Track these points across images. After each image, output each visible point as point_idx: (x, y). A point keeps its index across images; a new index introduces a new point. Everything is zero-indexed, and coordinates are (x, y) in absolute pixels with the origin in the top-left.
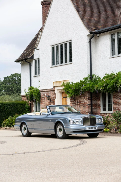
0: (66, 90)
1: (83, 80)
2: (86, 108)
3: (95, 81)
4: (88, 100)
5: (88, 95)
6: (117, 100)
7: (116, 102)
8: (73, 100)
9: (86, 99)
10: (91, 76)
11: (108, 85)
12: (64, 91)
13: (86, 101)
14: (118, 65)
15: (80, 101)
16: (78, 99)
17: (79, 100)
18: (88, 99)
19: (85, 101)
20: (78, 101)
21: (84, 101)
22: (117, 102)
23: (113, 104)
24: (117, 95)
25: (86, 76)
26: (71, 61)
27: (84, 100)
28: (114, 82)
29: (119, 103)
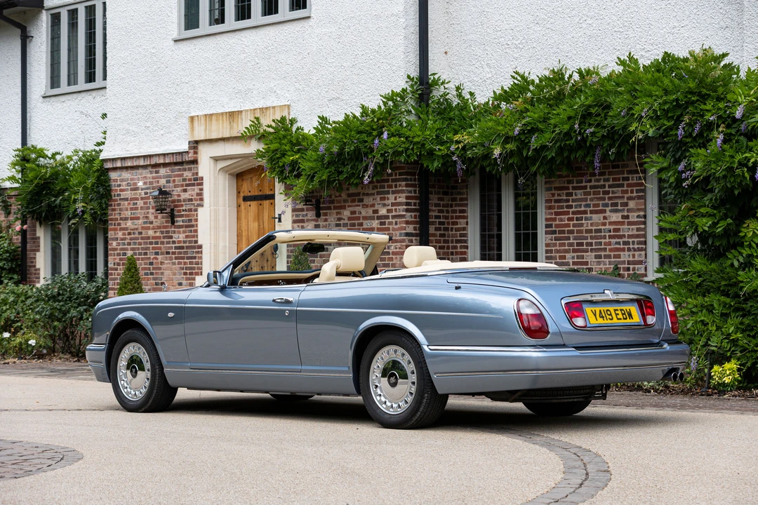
0: (271, 160)
1: (383, 107)
2: (394, 253)
3: (444, 110)
4: (407, 210)
5: (407, 186)
6: (574, 213)
7: (568, 225)
8: (311, 214)
9: (393, 204)
10: (424, 84)
11: (533, 131)
12: (263, 162)
13: (394, 217)
14: (584, 26)
15: (358, 218)
16: (344, 208)
17: (346, 213)
18: (407, 204)
19: (387, 217)
20: (339, 219)
21: (379, 218)
22: (574, 225)
23: (547, 233)
24: (574, 188)
25: (400, 84)
26: (305, 7)
27: (383, 212)
28: (572, 114)
29: (584, 228)
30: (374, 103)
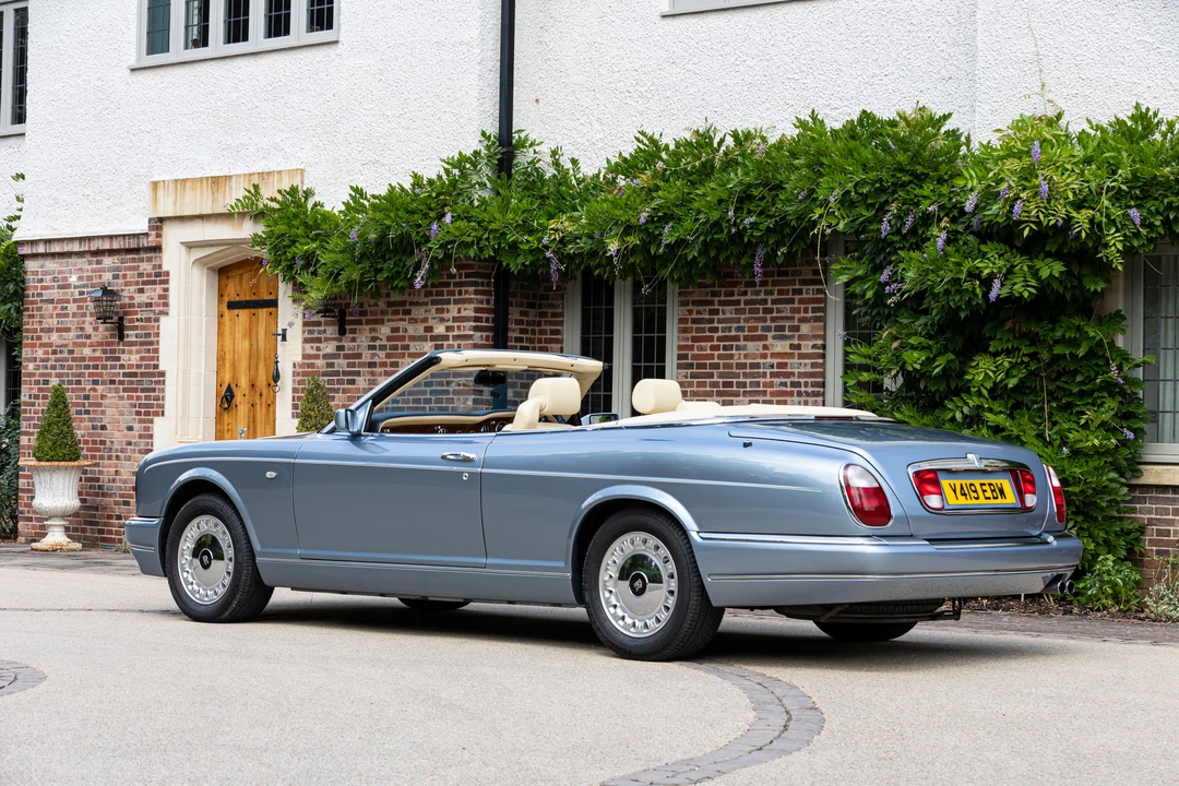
0: (275, 248)
1: (445, 177)
3: (533, 183)
4: (476, 329)
5: (476, 292)
6: (719, 339)
7: (712, 356)
8: (332, 331)
9: (455, 319)
10: (506, 145)
11: (666, 218)
12: (264, 253)
13: (456, 338)
14: (742, 69)
15: (403, 338)
16: (381, 322)
17: (385, 330)
18: (477, 319)
19: (446, 338)
20: (374, 339)
21: (433, 338)
22: (720, 357)
23: (679, 366)
24: (721, 303)
25: (471, 144)
26: (330, 26)
27: (440, 329)
28: (724, 196)
29: (734, 361)
30: (432, 170)
